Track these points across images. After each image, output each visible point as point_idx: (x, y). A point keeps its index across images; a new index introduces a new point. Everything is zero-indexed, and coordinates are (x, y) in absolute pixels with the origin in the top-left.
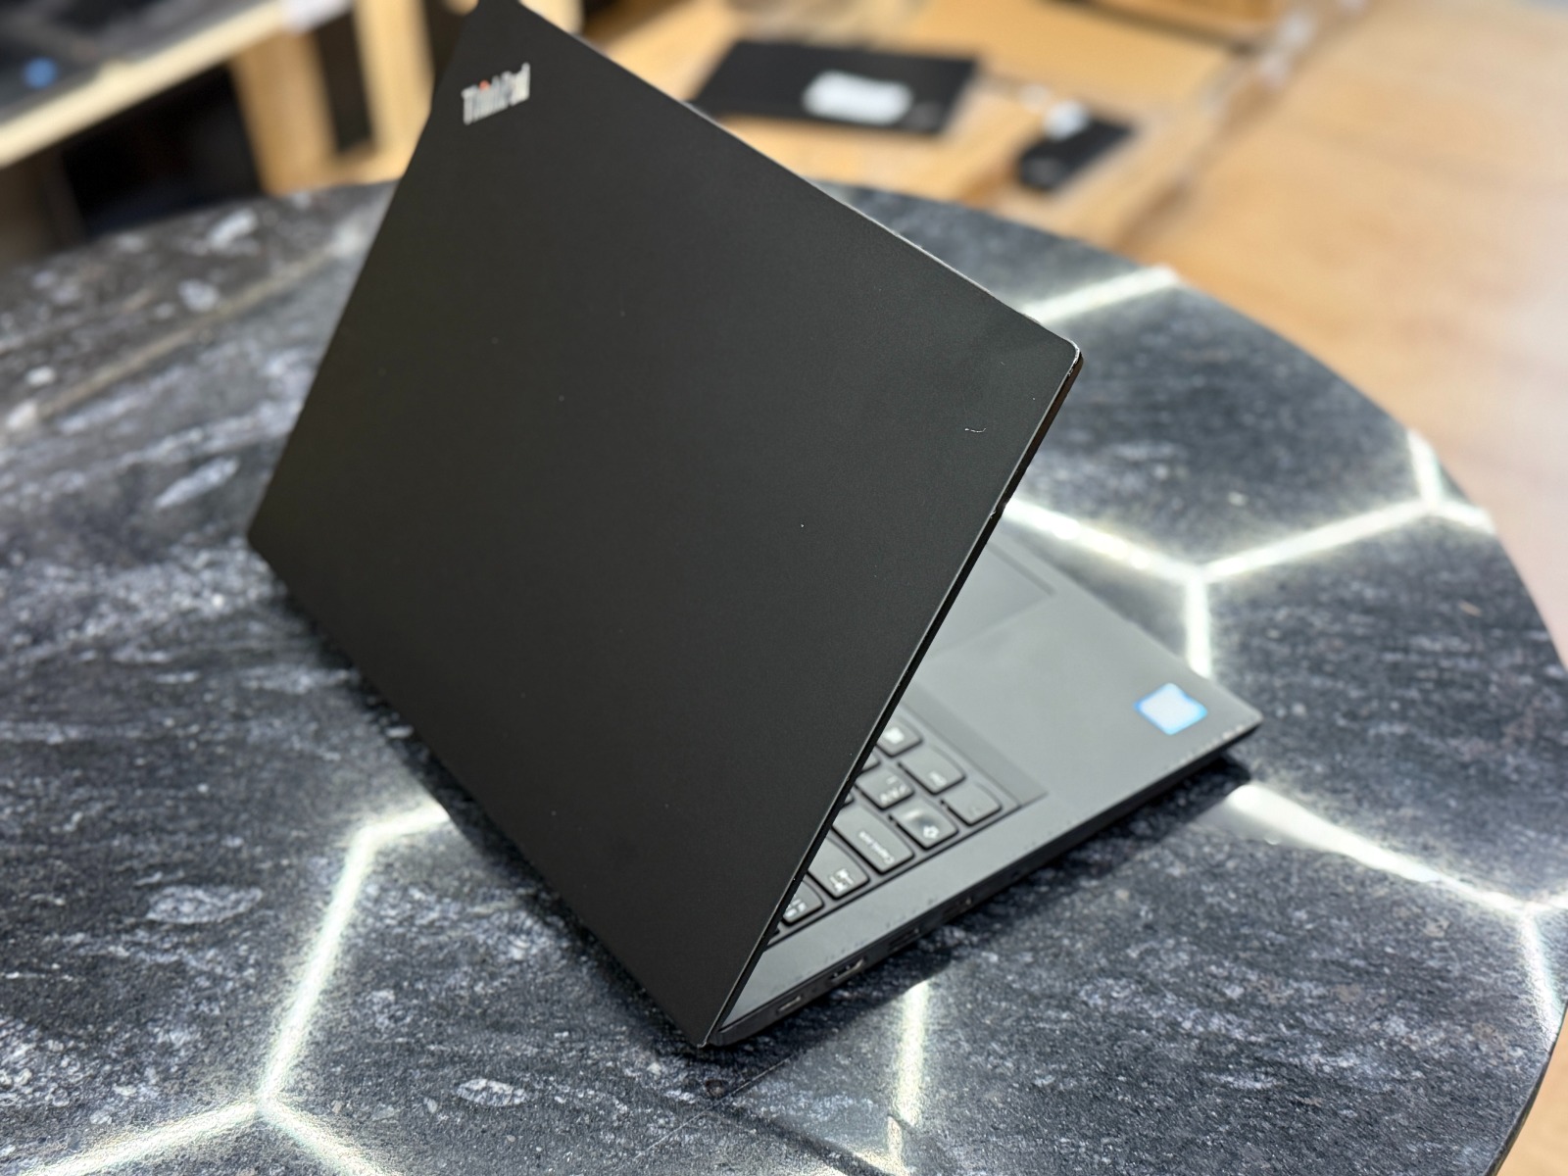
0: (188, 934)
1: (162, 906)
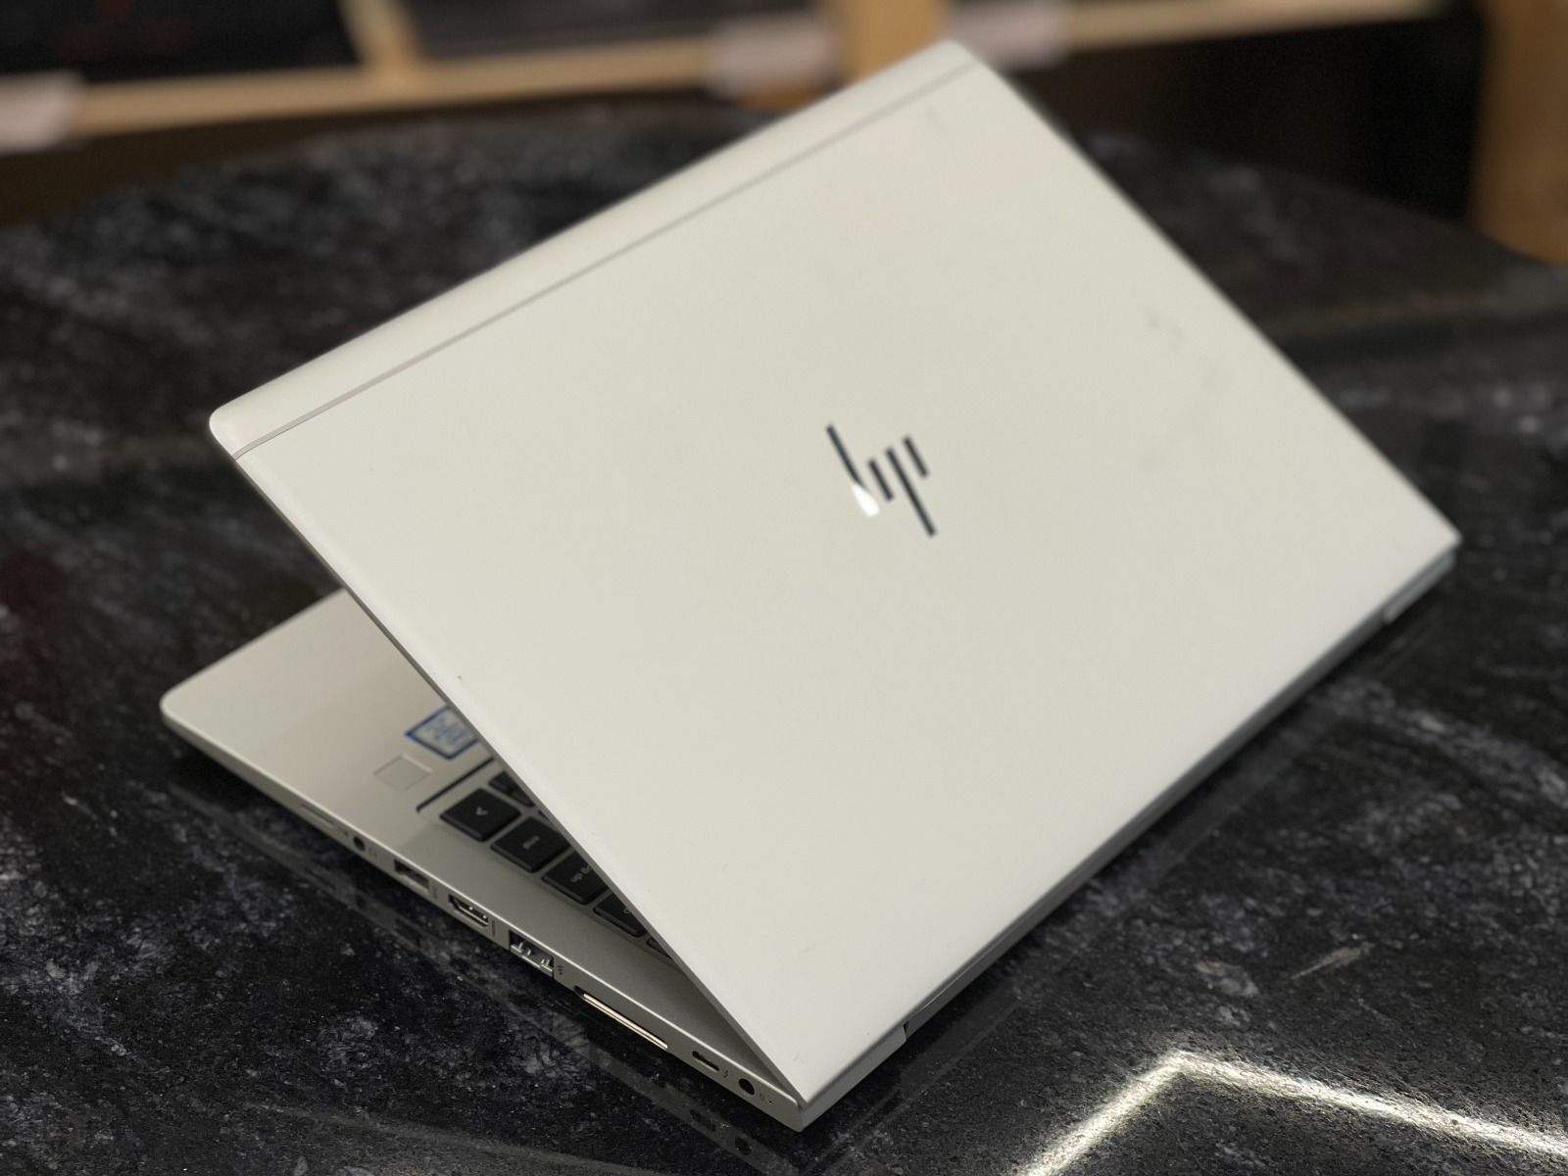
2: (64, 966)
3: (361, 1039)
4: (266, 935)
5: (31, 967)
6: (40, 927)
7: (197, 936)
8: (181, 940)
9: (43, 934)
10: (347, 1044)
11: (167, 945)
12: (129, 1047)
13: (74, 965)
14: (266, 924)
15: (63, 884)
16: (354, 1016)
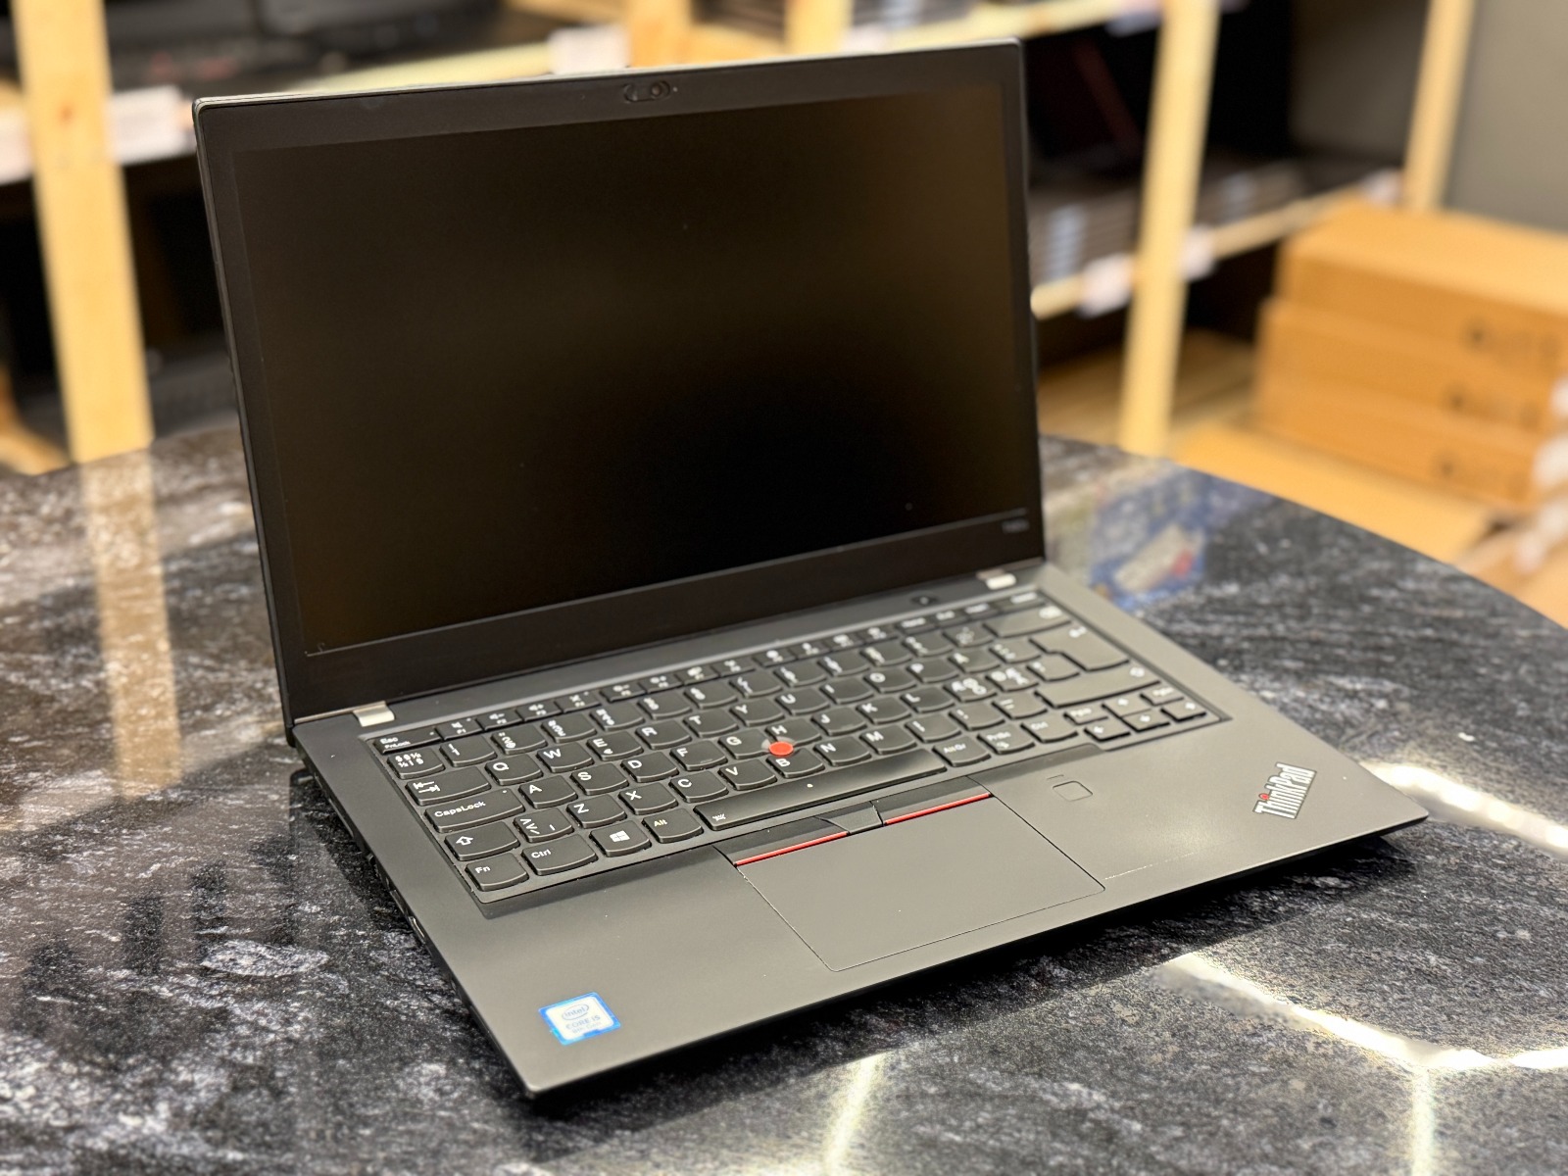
0: (239, 985)
1: (220, 957)
2: (136, 1114)
3: (438, 1078)
4: (297, 1036)
5: (107, 1124)
6: (91, 1094)
7: (237, 1055)
8: (224, 1062)
9: (97, 1097)
10: (428, 1084)
11: (217, 1070)
12: (242, 1150)
13: (144, 1111)
14: (290, 1029)
15: (86, 1056)
16: (419, 1064)
